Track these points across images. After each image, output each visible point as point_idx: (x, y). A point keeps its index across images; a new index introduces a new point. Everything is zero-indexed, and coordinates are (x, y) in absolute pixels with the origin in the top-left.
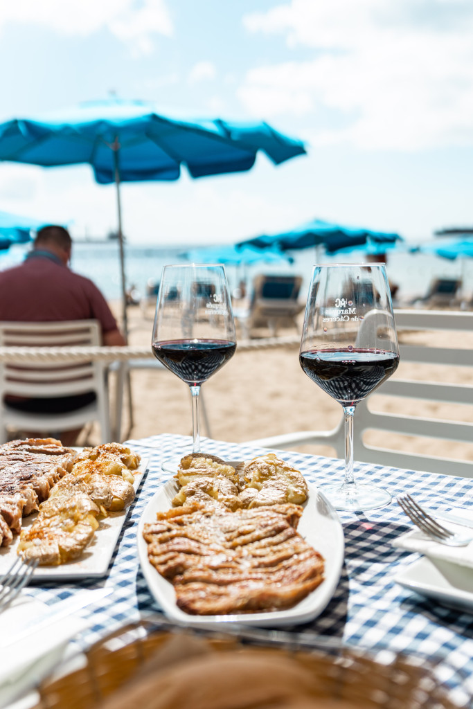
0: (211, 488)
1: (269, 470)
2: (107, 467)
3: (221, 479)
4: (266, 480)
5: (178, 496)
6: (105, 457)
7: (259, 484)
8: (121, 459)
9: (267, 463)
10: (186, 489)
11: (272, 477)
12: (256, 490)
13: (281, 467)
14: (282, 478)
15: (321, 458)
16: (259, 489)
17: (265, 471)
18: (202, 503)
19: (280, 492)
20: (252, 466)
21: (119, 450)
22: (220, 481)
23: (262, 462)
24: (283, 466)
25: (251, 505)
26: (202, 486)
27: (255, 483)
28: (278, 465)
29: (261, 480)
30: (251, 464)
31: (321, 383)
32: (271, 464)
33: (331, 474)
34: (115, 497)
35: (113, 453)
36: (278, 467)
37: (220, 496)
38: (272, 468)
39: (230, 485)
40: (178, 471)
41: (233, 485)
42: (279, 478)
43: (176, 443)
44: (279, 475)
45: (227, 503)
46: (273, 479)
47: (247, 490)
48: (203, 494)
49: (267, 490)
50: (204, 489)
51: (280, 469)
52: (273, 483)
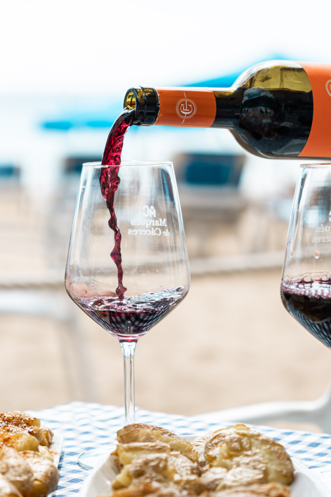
0: (165, 467)
1: (241, 444)
2: (18, 441)
3: (176, 456)
4: (237, 456)
5: (121, 477)
6: (8, 431)
7: (228, 462)
8: (29, 432)
9: (238, 434)
10: (129, 468)
11: (246, 453)
12: (224, 470)
13: (257, 440)
14: (259, 453)
15: (306, 435)
16: (228, 468)
17: (236, 445)
18: (155, 485)
19: (257, 472)
20: (216, 441)
21: (24, 420)
22: (174, 458)
23: (231, 433)
24: (260, 438)
25: (219, 488)
26: (153, 464)
27: (223, 460)
28: (252, 436)
29: (230, 457)
30: (215, 438)
31: (309, 326)
32: (244, 435)
33: (321, 455)
34: (36, 480)
35: (17, 425)
36: (253, 440)
37: (177, 477)
38: (245, 441)
39: (189, 464)
40: (118, 446)
41: (192, 464)
42: (255, 454)
43: (93, 416)
44: (255, 450)
45: (187, 486)
46: (247, 456)
47: (213, 470)
48: (154, 475)
49: (239, 469)
50: (156, 468)
51: (256, 443)
52: (247, 460)
